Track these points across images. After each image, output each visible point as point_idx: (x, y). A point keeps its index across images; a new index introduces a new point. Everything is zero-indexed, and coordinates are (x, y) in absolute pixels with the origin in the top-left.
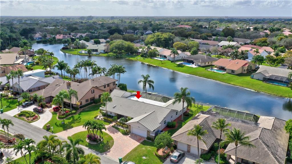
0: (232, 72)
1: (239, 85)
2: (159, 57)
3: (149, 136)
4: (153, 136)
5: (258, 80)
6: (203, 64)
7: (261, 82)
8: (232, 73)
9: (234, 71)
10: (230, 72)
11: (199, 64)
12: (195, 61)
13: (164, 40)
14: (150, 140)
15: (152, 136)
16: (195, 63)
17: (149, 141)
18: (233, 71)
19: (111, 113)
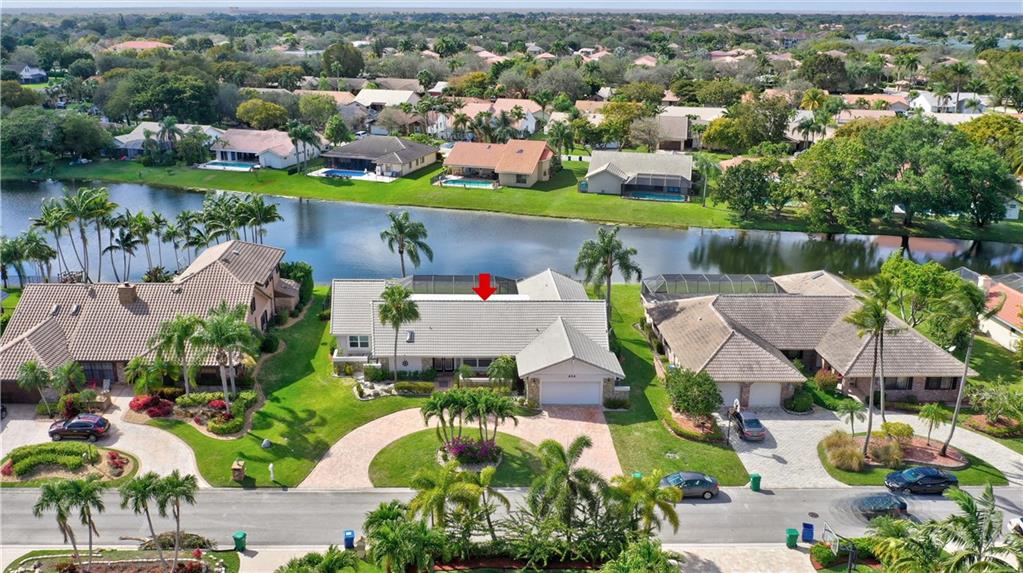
0: (518, 181)
1: (576, 215)
2: (216, 161)
3: (612, 396)
4: (625, 392)
5: (603, 193)
6: (406, 170)
7: (619, 200)
8: (519, 185)
9: (525, 175)
10: (513, 181)
11: (396, 168)
12: (375, 160)
13: (193, 97)
14: (619, 407)
15: (621, 392)
16: (378, 168)
17: (618, 410)
18: (520, 179)
19: (405, 363)
